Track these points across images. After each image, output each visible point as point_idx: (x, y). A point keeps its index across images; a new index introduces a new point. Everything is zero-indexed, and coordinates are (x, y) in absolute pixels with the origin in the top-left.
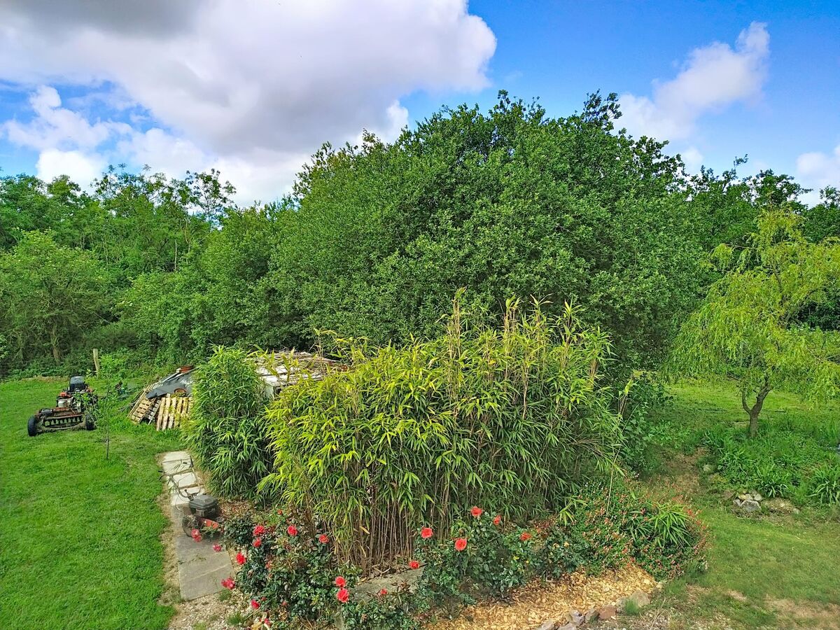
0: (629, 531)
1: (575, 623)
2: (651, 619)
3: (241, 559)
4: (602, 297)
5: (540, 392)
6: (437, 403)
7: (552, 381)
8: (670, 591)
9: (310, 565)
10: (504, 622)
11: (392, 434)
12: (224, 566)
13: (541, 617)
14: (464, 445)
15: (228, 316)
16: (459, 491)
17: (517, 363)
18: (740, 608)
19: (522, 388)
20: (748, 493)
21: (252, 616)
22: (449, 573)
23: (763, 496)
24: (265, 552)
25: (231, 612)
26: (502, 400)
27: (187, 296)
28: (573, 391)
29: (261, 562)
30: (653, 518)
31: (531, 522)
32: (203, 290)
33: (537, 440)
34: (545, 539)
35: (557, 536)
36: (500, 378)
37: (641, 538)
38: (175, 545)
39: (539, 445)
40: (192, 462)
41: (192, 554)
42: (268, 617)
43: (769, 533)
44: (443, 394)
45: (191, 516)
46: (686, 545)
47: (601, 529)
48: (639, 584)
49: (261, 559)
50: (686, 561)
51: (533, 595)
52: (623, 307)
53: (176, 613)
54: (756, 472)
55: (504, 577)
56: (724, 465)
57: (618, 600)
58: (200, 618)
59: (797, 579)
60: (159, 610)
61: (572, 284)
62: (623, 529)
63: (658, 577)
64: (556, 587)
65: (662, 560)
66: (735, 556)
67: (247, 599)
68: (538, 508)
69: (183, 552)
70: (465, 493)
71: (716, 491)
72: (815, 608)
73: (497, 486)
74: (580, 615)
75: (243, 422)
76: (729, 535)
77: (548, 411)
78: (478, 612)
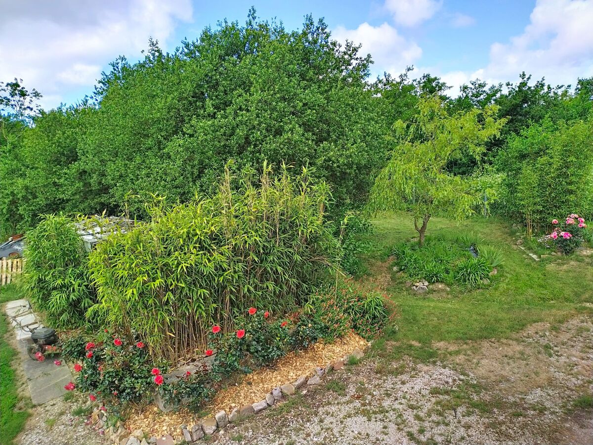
0: (349, 313)
1: (319, 375)
2: (365, 365)
3: (78, 368)
4: (325, 160)
5: (288, 228)
6: (216, 241)
7: (295, 220)
8: (376, 347)
9: (132, 364)
10: (273, 382)
11: (187, 265)
12: (66, 377)
13: (296, 375)
14: (238, 267)
15: (48, 194)
16: (236, 300)
17: (271, 209)
18: (418, 351)
19: (275, 226)
20: (420, 281)
21: (92, 407)
22: (233, 356)
23: (429, 282)
24: (97, 360)
25: (75, 407)
26: (262, 235)
27: (11, 182)
28: (309, 225)
29: (94, 368)
30: (363, 302)
31: (287, 315)
32: (23, 175)
33: (287, 260)
34: (296, 324)
35: (304, 321)
36: (260, 221)
37: (357, 316)
38: (23, 367)
39: (289, 263)
40: (30, 306)
41: (39, 372)
42: (104, 405)
43: (432, 304)
44: (221, 234)
45: (34, 345)
46: (385, 317)
47: (332, 313)
48: (357, 345)
49: (94, 366)
50: (385, 327)
51: (291, 362)
52: (338, 166)
53: (30, 415)
54: (424, 268)
55: (271, 352)
56: (406, 266)
57: (344, 357)
58: (50, 416)
59: (449, 329)
60: (15, 416)
61: (305, 151)
62: (345, 311)
63: (368, 339)
64: (305, 354)
65: (371, 328)
66: (414, 320)
67: (86, 397)
68: (291, 305)
69: (31, 371)
70: (241, 301)
71: (401, 283)
72: (460, 344)
73: (263, 293)
74: (321, 370)
75: (70, 271)
76: (410, 308)
77: (293, 240)
78: (255, 378)
